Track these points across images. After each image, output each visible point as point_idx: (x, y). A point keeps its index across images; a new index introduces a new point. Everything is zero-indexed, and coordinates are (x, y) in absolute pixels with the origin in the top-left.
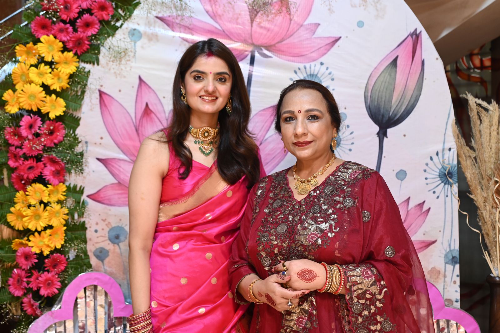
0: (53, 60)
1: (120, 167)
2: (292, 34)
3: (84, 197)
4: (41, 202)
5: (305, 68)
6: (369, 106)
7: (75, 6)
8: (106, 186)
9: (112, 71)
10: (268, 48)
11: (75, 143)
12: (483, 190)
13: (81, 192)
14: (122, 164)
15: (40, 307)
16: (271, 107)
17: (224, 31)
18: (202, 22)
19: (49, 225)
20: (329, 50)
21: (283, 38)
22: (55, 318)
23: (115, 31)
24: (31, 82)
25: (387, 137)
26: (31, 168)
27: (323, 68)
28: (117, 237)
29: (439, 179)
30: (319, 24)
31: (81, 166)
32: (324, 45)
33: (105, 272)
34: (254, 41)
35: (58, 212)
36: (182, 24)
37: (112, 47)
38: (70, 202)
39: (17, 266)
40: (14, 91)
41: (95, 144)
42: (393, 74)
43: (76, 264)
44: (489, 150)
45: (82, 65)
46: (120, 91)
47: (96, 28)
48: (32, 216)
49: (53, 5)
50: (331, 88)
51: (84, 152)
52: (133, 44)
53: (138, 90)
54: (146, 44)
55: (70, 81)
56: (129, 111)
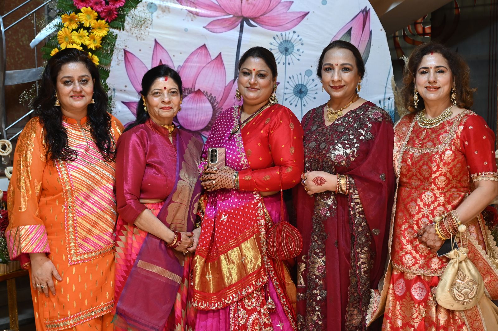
0: (90, 26)
2: (272, 9)
5: (282, 35)
10: (253, 19)
17: (220, 6)
20: (300, 22)
21: (265, 12)
23: (137, 5)
24: (73, 43)
27: (295, 36)
30: (293, 2)
31: (110, 107)
32: (296, 18)
34: (243, 14)
37: (134, 16)
41: (121, 90)
45: (111, 30)
46: (140, 50)
50: (301, 51)
51: (112, 97)
52: (150, 14)
53: (154, 50)
54: (160, 14)
55: (103, 42)
56: (147, 66)
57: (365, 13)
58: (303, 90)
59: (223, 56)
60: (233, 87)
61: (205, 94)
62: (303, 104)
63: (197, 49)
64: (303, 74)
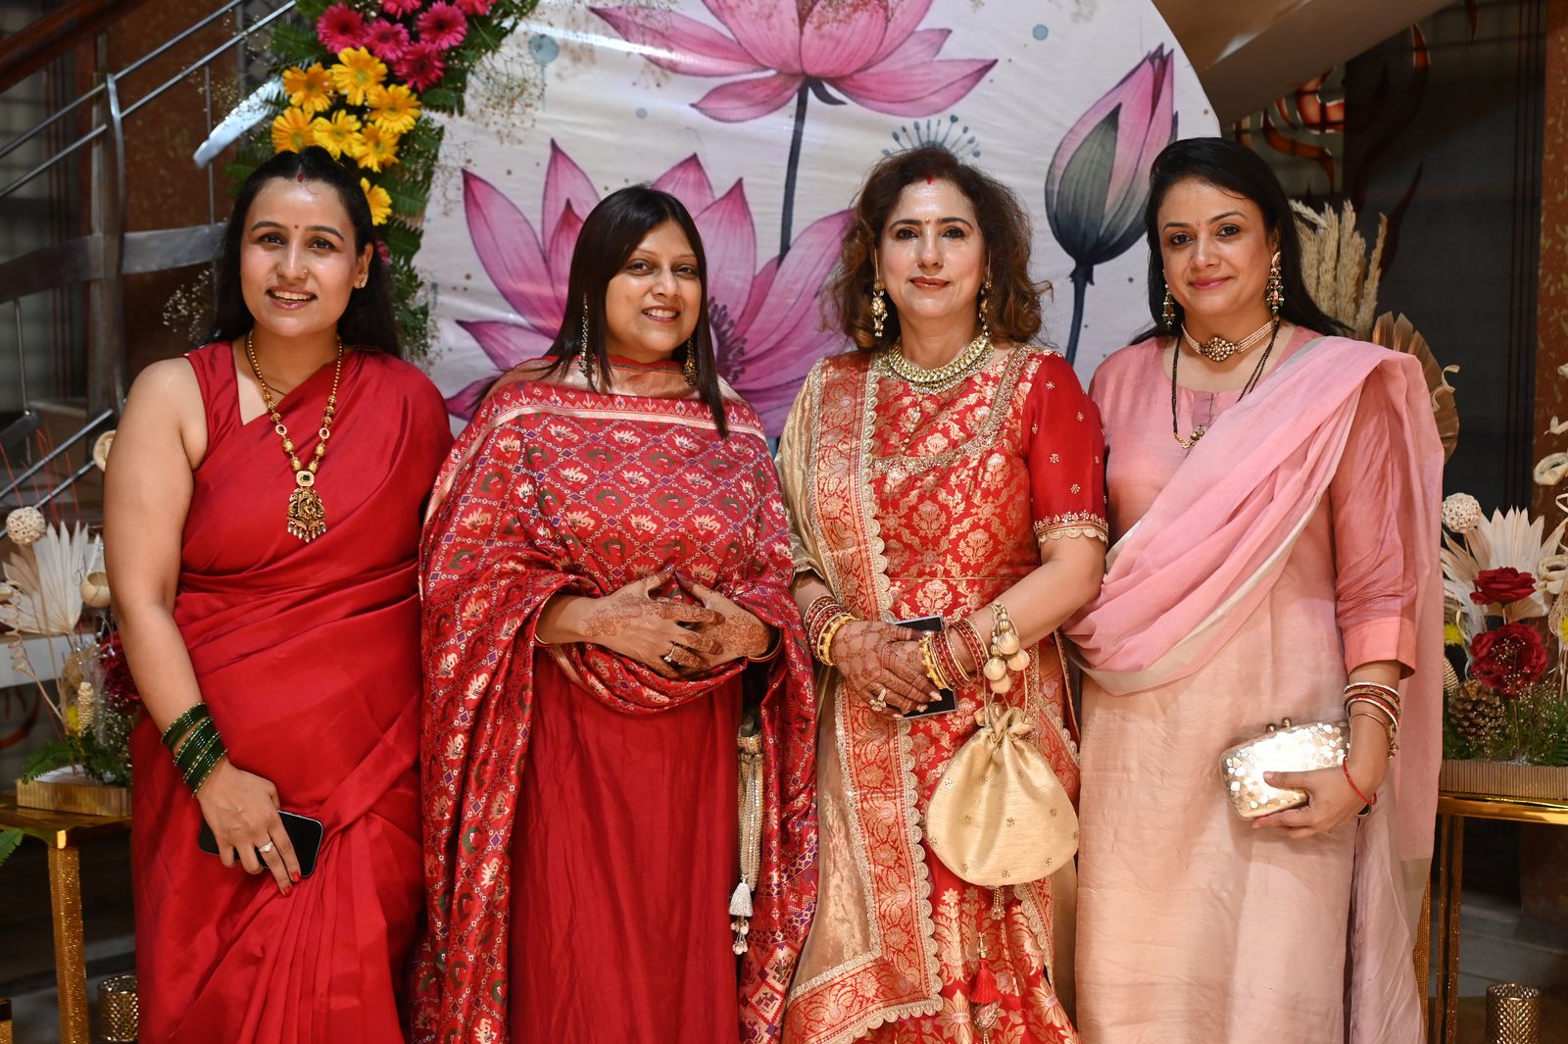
0: (366, 104)
1: (508, 340)
2: (889, 51)
5: (917, 128)
6: (1056, 215)
8: (478, 382)
9: (493, 128)
10: (836, 82)
11: (411, 287)
14: (513, 334)
16: (842, 213)
17: (739, 43)
18: (691, 21)
20: (969, 89)
21: (869, 62)
23: (500, 40)
25: (1092, 283)
27: (956, 130)
30: (950, 31)
31: (424, 336)
32: (960, 77)
34: (805, 66)
36: (648, 25)
37: (493, 74)
41: (454, 288)
45: (426, 114)
46: (509, 173)
47: (459, 32)
51: (430, 307)
52: (538, 69)
53: (549, 172)
54: (566, 68)
55: (401, 149)
56: (529, 218)
59: (747, 191)
60: (777, 278)
63: (674, 169)
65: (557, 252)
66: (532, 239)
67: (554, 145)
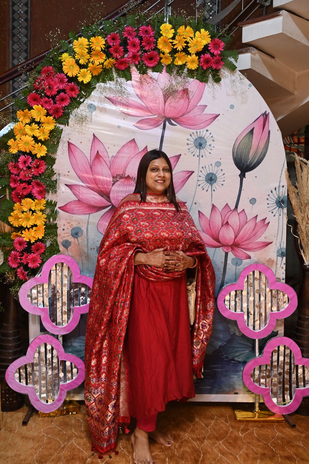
0: (41, 121)
1: (80, 190)
2: (189, 111)
3: (57, 208)
4: (30, 210)
5: (197, 133)
6: (235, 158)
7: (55, 87)
8: (71, 202)
9: (77, 130)
10: (174, 119)
11: (52, 174)
12: (301, 212)
13: (55, 205)
14: (81, 188)
15: (28, 275)
16: (175, 156)
17: (147, 107)
18: (134, 101)
19: (34, 224)
20: (212, 122)
21: (184, 114)
22: (38, 282)
23: (79, 105)
24: (26, 134)
25: (245, 178)
26: (24, 188)
27: (208, 133)
28: (77, 234)
29: (276, 204)
30: (207, 106)
31: (56, 188)
32: (209, 119)
33: (68, 255)
34: (165, 115)
35: (40, 217)
36: (121, 102)
37: (77, 114)
38: (48, 211)
39: (14, 249)
40: (15, 140)
41: (65, 175)
42: (250, 139)
43: (50, 249)
44: (307, 188)
45: (58, 125)
46: (81, 143)
47: (68, 102)
48: (24, 218)
49: (42, 86)
50: (212, 146)
51: (58, 180)
52: (90, 113)
53: (92, 143)
54: (98, 113)
55: (51, 134)
56: (86, 156)
57: (265, 116)
58: (213, 178)
59: (148, 149)
61: (133, 179)
62: (213, 189)
63: (128, 143)
64: (213, 165)
65: (94, 165)
66: (87, 161)
67: (94, 135)
